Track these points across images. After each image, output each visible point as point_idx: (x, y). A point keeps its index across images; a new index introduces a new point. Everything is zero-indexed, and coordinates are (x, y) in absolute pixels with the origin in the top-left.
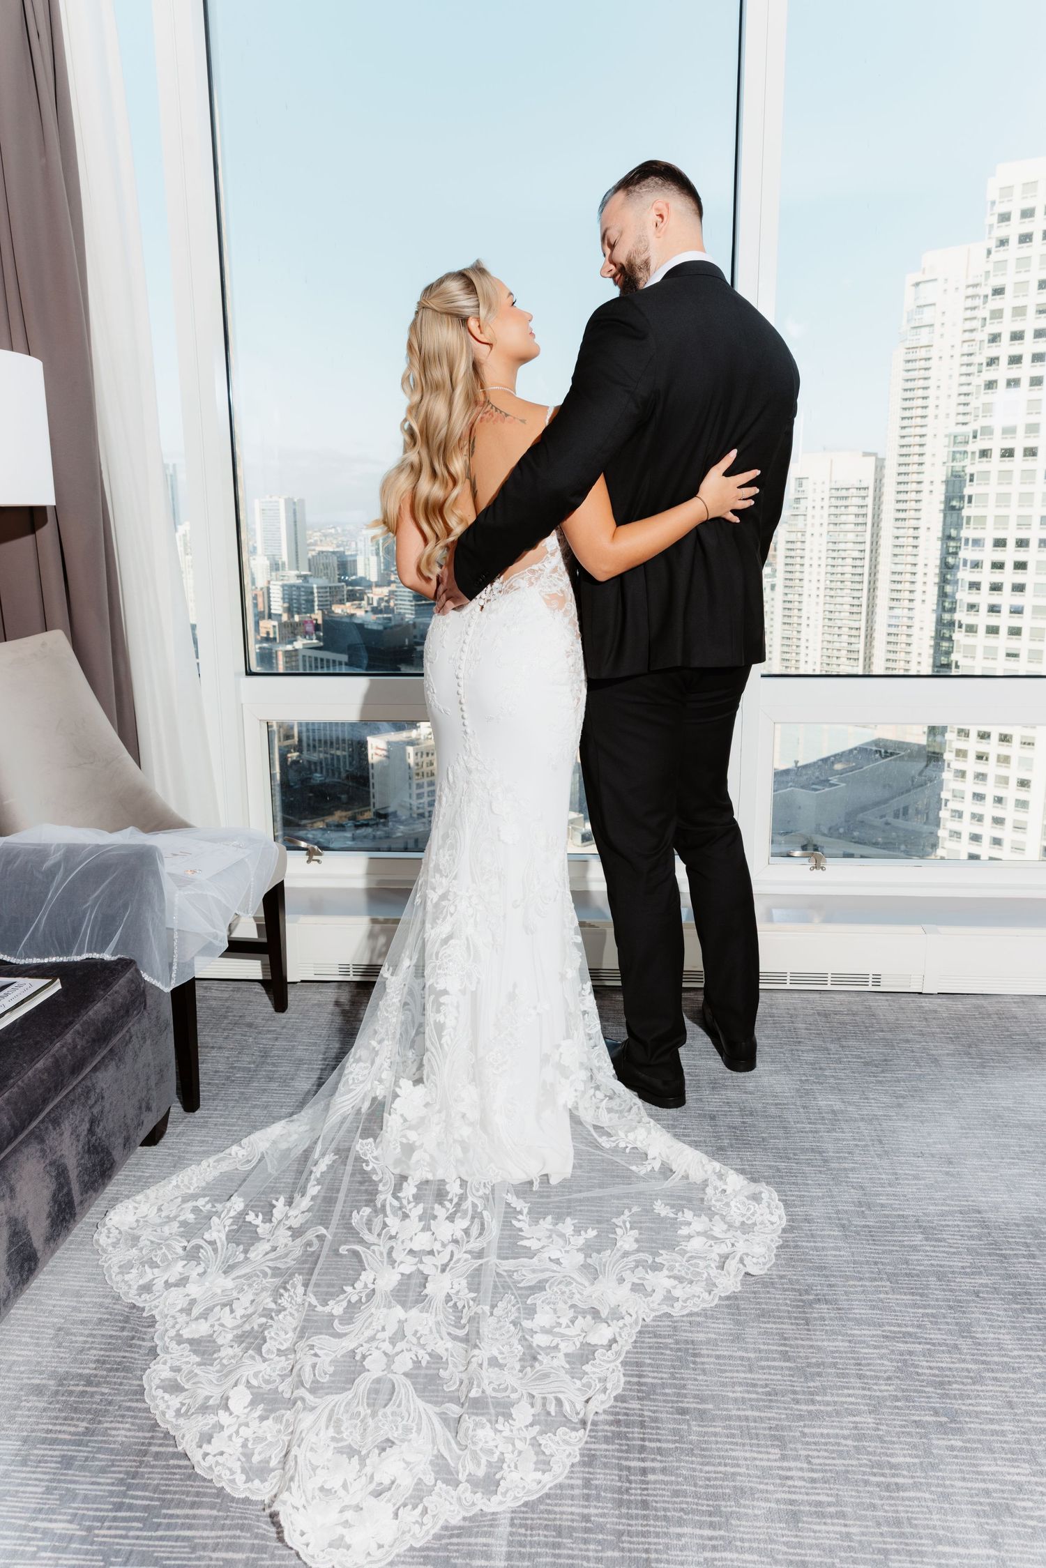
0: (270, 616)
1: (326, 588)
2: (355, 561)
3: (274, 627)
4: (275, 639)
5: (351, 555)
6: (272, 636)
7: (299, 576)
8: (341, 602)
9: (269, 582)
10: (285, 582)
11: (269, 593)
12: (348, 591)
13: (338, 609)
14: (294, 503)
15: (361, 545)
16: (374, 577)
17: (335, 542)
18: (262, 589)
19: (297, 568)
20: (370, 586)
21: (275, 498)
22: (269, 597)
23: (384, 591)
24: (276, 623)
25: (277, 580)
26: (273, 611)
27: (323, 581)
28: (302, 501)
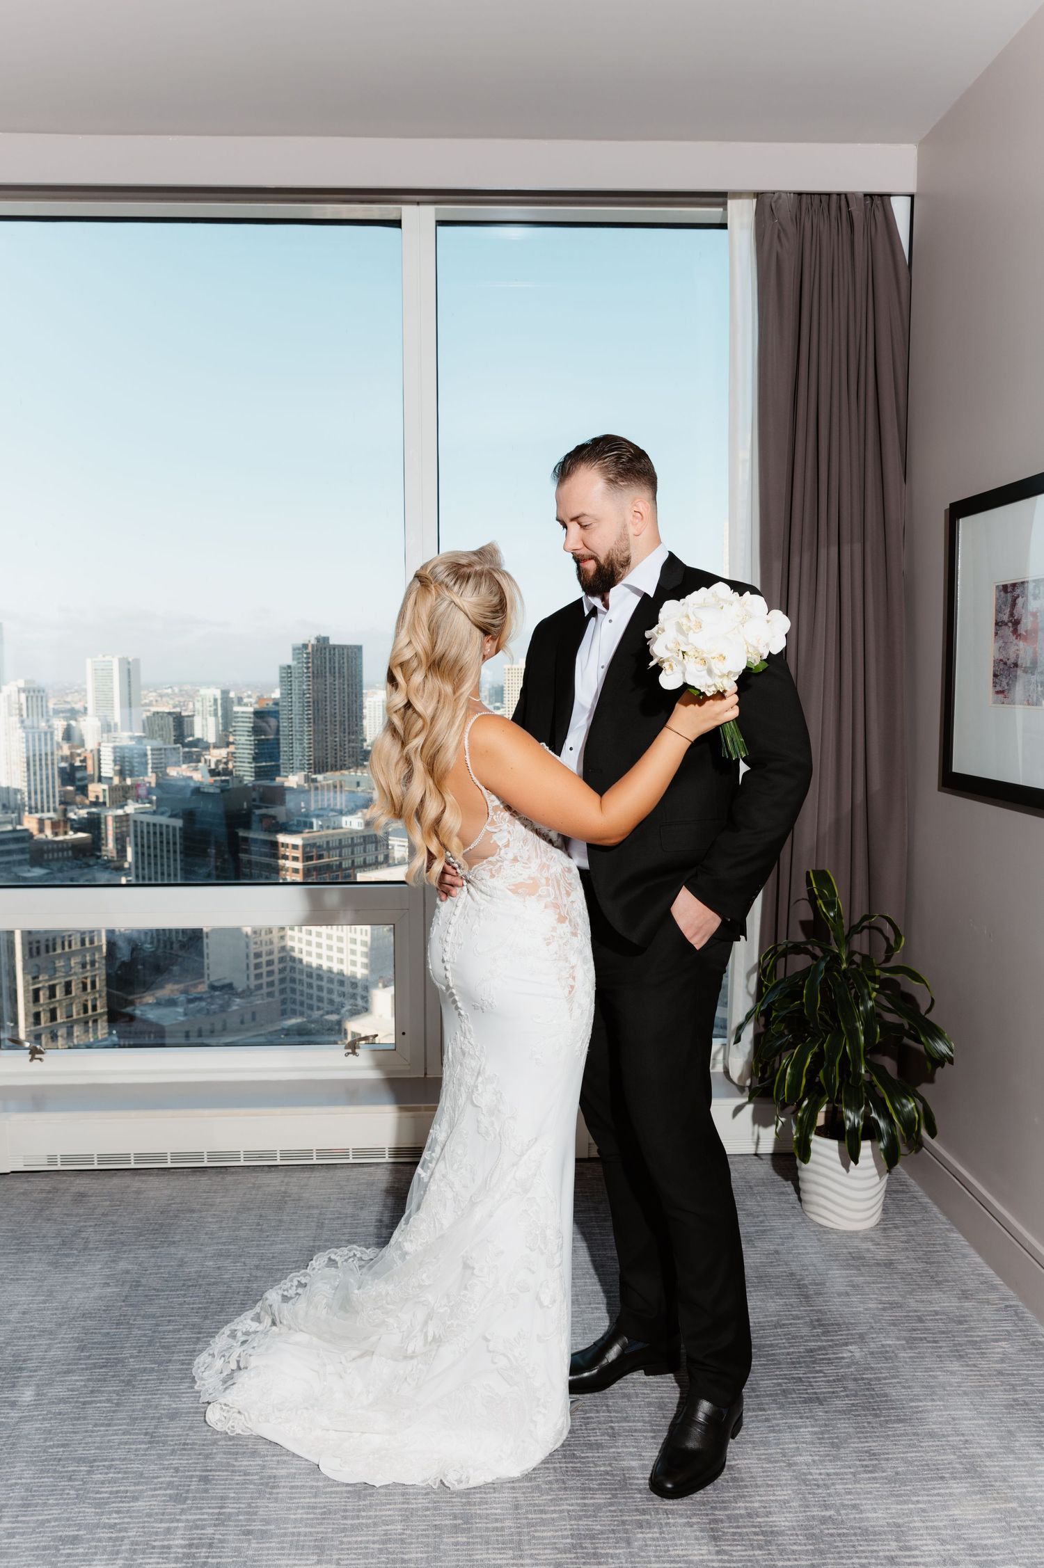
0: (100, 779)
1: (160, 749)
2: (192, 723)
3: (104, 790)
4: (104, 803)
5: (189, 716)
6: (101, 800)
7: (132, 738)
8: (177, 764)
9: (99, 744)
10: (117, 744)
11: (99, 755)
12: (184, 753)
13: (173, 772)
14: (129, 663)
15: (198, 705)
16: (211, 739)
17: (171, 702)
18: (92, 751)
19: (131, 729)
20: (207, 747)
21: (108, 658)
22: (99, 760)
23: (222, 753)
24: (105, 787)
25: (108, 742)
26: (103, 774)
27: (158, 743)
28: (137, 661)
